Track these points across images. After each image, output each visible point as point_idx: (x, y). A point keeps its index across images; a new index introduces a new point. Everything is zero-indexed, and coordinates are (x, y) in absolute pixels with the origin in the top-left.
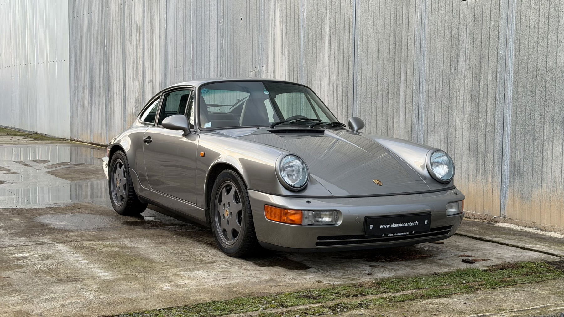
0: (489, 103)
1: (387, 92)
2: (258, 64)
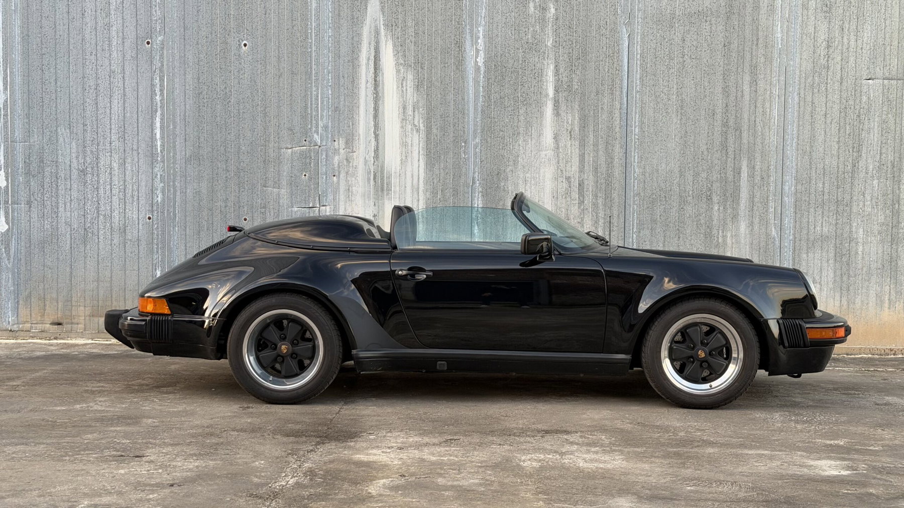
2: (315, 136)
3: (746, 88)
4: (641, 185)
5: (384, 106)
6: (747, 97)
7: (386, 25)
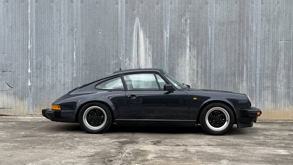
2: (120, 57)
3: (245, 43)
4: (215, 72)
5: (140, 49)
6: (245, 46)
7: (141, 26)
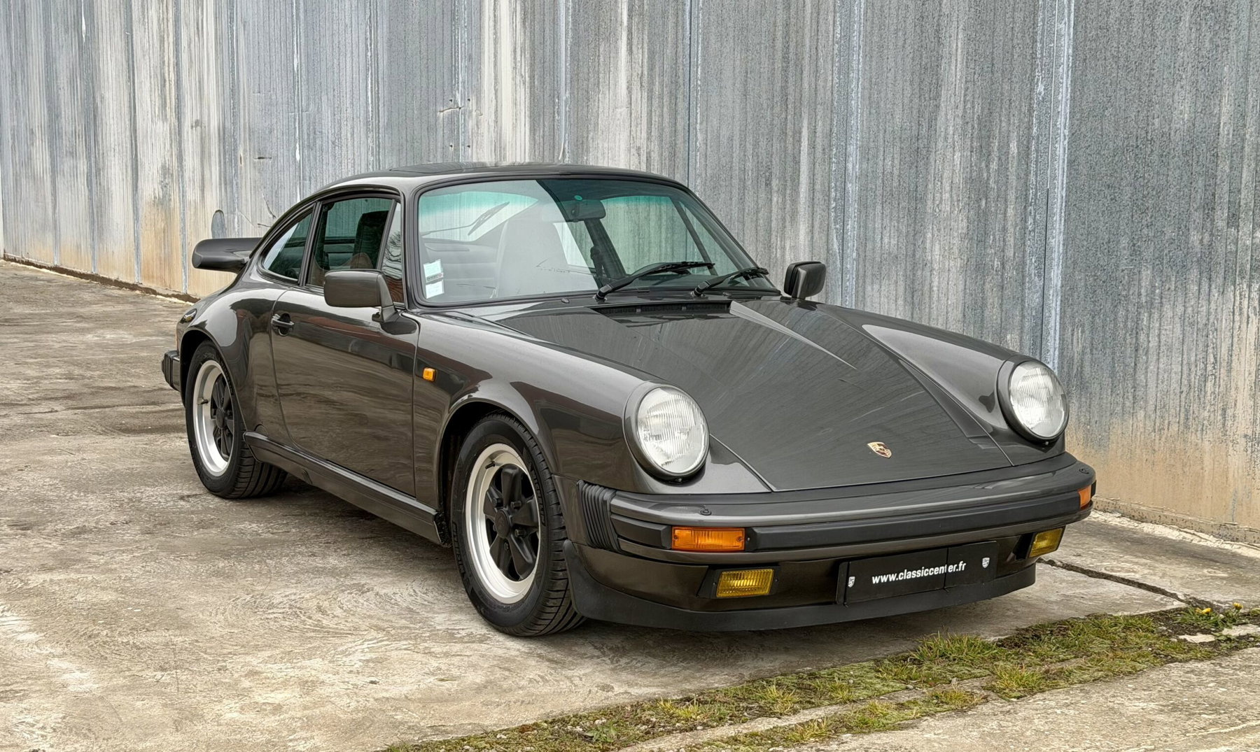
0: (1010, 212)
1: (767, 174)
2: (457, 94)
5: (501, 50)
